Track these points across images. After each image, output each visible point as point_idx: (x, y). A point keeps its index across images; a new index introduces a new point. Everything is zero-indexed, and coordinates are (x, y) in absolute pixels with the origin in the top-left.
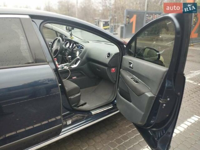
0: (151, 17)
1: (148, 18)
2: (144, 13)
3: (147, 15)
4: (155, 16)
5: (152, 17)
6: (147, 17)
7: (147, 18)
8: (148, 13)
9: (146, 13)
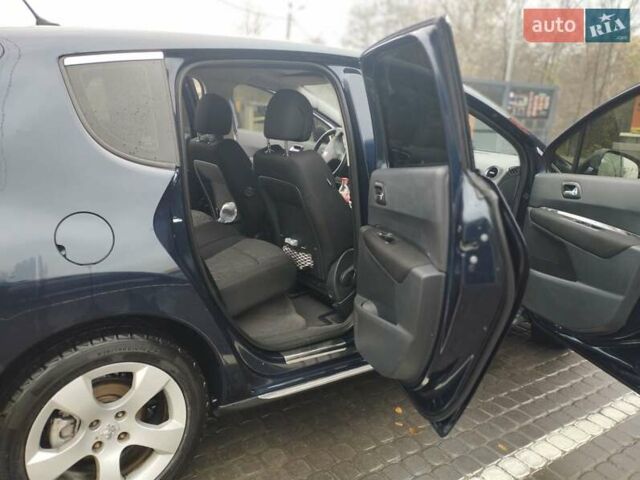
0: (522, 99)
1: (514, 103)
2: (504, 87)
3: (512, 95)
4: (537, 97)
5: (526, 99)
6: (513, 99)
7: (511, 103)
8: (514, 90)
9: (507, 89)
